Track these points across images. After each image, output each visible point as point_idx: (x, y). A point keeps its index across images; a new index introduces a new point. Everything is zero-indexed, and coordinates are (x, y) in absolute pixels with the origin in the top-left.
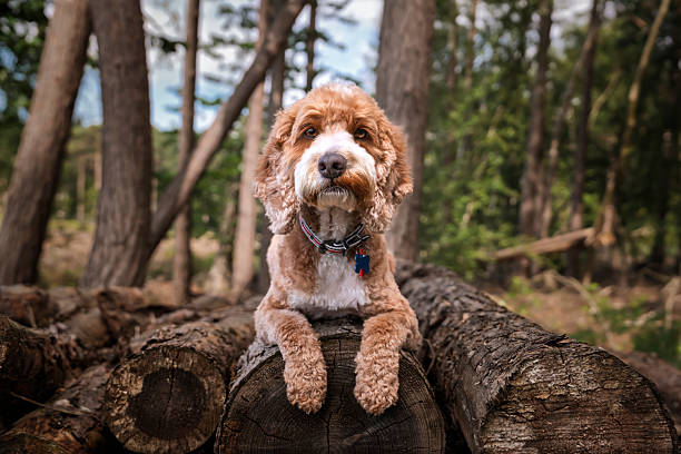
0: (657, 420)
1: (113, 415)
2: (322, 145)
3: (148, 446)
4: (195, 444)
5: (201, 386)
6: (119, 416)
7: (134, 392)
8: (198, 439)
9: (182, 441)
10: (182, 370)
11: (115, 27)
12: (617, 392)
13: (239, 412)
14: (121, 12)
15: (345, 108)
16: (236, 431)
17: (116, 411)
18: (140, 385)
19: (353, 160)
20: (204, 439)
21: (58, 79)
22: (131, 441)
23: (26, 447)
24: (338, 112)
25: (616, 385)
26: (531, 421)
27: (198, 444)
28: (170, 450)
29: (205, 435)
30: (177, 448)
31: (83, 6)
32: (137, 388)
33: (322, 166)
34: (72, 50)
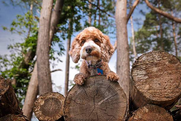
0: (179, 64)
1: (36, 110)
2: (86, 45)
3: (45, 119)
4: (58, 118)
5: (60, 102)
6: (37, 111)
7: (42, 104)
8: (59, 116)
9: (55, 117)
10: (55, 98)
11: (44, 85)
12: (167, 59)
13: (69, 98)
14: (46, 81)
15: (91, 34)
16: (69, 104)
17: (37, 110)
18: (43, 102)
19: (94, 48)
20: (61, 116)
21: (28, 105)
22: (40, 117)
23: (12, 118)
24: (90, 36)
25: (166, 58)
26: (145, 69)
27: (59, 118)
28: (51, 120)
29: (61, 115)
30: (53, 119)
31: (36, 85)
32: (43, 103)
33: (86, 50)
34: (33, 97)
